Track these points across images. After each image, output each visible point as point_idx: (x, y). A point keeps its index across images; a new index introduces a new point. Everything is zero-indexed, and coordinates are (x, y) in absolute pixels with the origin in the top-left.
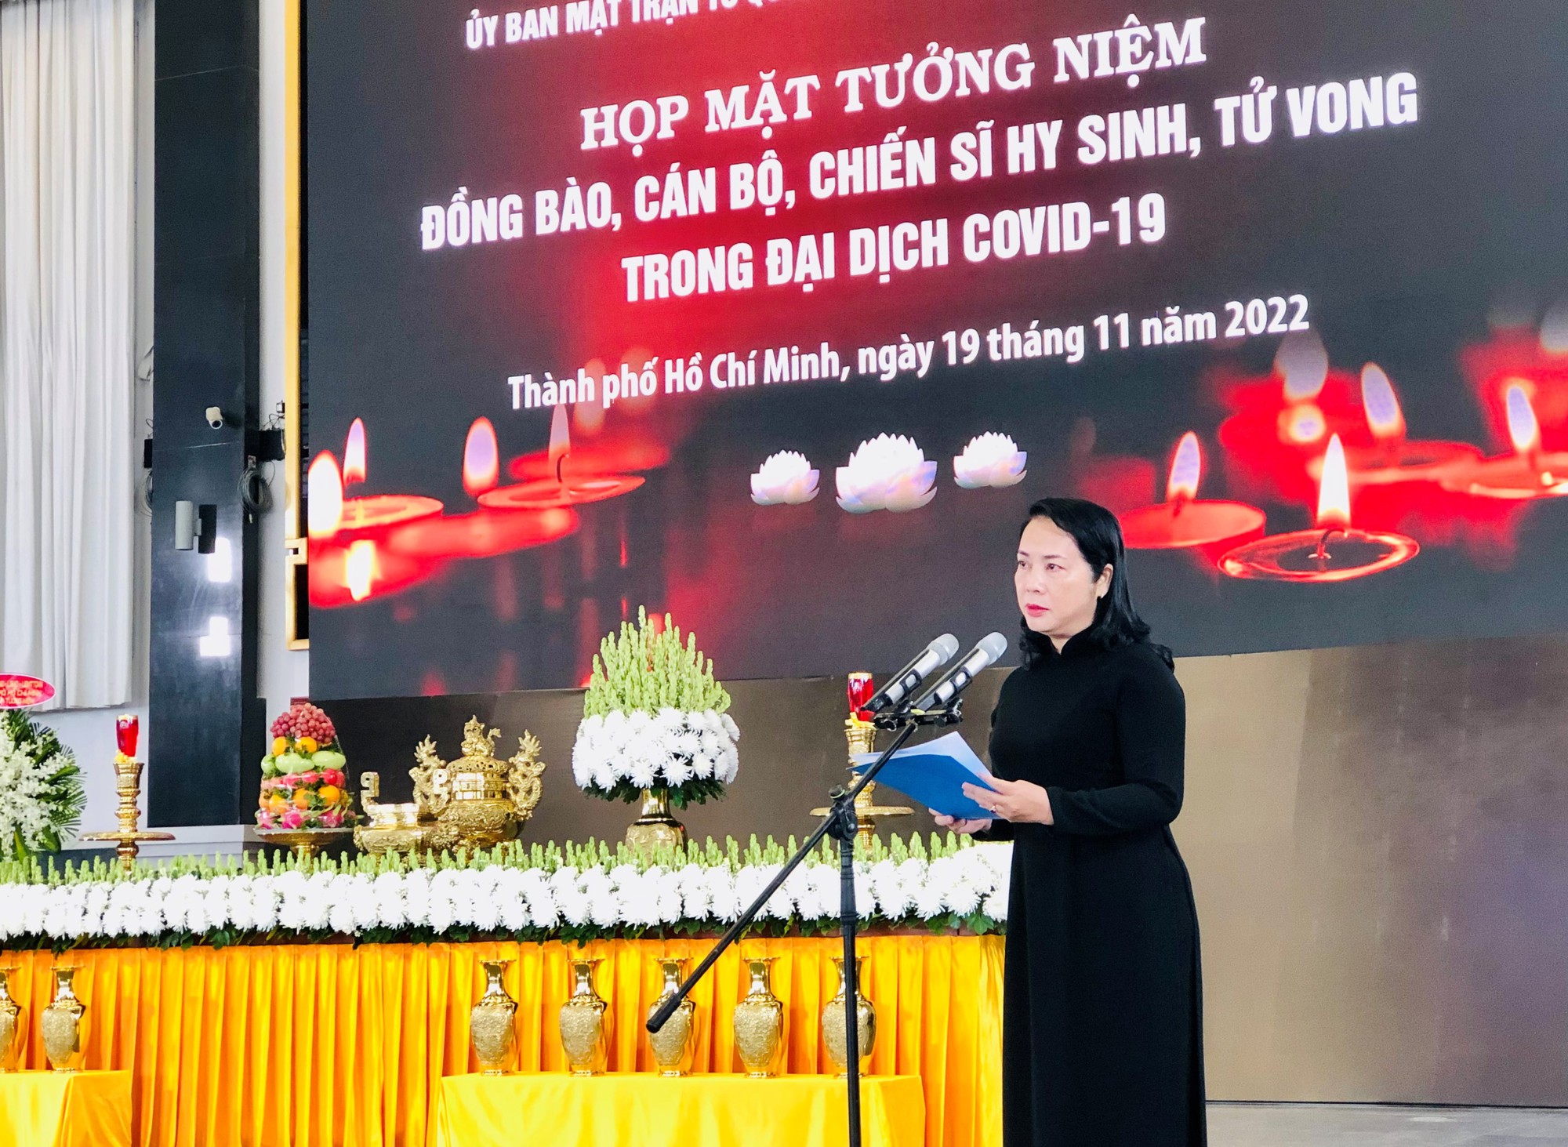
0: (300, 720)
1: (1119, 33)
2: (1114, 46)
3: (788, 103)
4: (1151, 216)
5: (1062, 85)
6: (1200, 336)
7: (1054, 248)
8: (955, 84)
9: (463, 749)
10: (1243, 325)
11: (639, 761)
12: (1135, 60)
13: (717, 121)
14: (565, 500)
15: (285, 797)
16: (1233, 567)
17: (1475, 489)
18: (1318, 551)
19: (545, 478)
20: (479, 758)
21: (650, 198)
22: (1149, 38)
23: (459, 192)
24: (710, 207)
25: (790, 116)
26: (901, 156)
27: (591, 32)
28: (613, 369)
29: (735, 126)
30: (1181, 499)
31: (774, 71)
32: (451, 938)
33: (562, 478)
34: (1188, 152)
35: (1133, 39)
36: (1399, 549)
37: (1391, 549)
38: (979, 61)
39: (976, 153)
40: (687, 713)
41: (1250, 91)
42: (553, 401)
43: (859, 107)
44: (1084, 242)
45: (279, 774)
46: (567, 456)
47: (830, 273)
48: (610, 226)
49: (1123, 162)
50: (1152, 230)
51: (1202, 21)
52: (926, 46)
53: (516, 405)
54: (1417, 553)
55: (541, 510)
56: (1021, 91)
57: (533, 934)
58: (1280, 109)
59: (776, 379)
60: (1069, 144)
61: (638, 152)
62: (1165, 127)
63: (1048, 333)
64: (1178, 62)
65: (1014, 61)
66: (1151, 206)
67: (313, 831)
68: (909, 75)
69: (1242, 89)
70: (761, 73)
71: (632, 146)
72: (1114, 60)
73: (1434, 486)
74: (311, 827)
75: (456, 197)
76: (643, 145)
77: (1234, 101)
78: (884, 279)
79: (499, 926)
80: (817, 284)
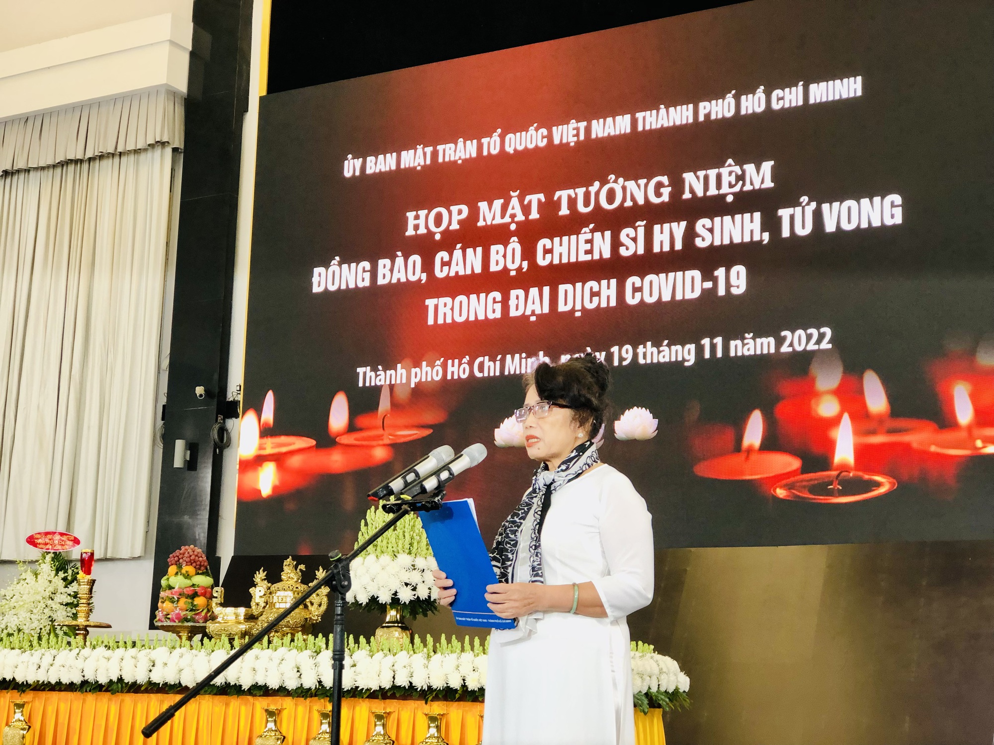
0: (186, 555)
1: (722, 170)
2: (719, 177)
3: (526, 209)
4: (738, 279)
5: (687, 200)
6: (765, 351)
7: (679, 297)
8: (624, 200)
9: (282, 577)
10: (791, 345)
11: (383, 587)
12: (731, 186)
13: (485, 220)
14: (387, 441)
15: (173, 602)
16: (781, 493)
17: (933, 449)
18: (834, 484)
19: (375, 428)
20: (291, 582)
21: (444, 264)
22: (740, 173)
23: (335, 259)
24: (478, 270)
25: (527, 218)
26: (590, 241)
27: (415, 168)
28: (417, 365)
29: (494, 222)
30: (750, 450)
31: (518, 191)
32: (252, 693)
33: (385, 428)
34: (762, 241)
35: (730, 173)
36: (885, 485)
37: (878, 485)
38: (639, 186)
39: (634, 240)
40: (415, 558)
41: (799, 204)
42: (382, 383)
43: (568, 212)
44: (697, 294)
45: (170, 588)
46: (389, 415)
47: (546, 310)
48: (420, 280)
49: (722, 247)
50: (738, 287)
51: (772, 163)
52: (608, 177)
53: (361, 384)
54: (895, 488)
55: (373, 447)
56: (663, 203)
57: (302, 693)
58: (818, 216)
59: (512, 372)
60: (690, 235)
61: (438, 237)
62: (748, 226)
63: (673, 348)
64: (757, 187)
65: (659, 185)
66: (738, 273)
67: (190, 624)
68: (597, 194)
69: (795, 203)
70: (511, 192)
71: (435, 233)
72: (719, 186)
73: (907, 447)
74: (187, 622)
75: (333, 262)
76: (442, 233)
77: (790, 211)
78: (578, 314)
79: (282, 686)
80: (538, 316)
